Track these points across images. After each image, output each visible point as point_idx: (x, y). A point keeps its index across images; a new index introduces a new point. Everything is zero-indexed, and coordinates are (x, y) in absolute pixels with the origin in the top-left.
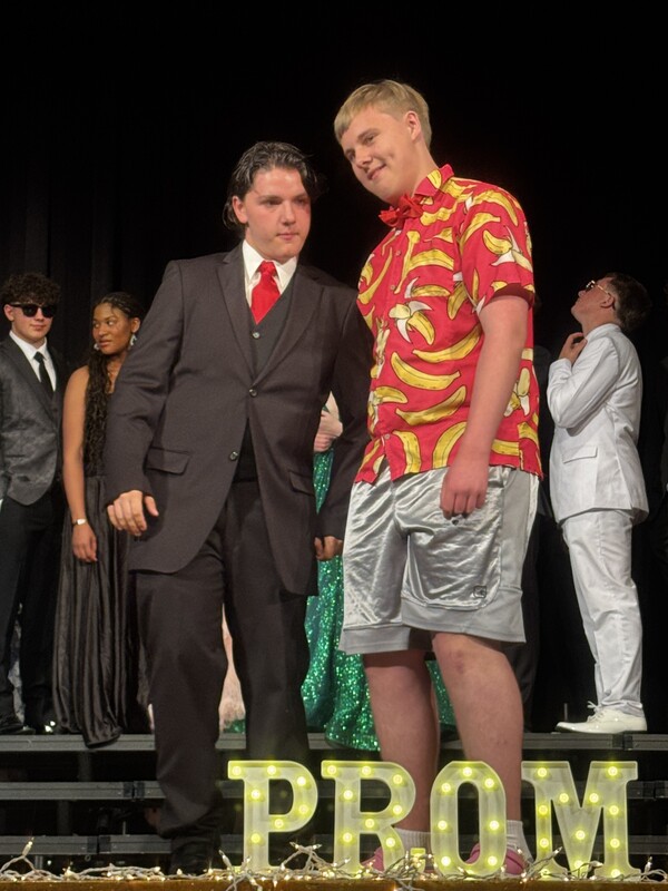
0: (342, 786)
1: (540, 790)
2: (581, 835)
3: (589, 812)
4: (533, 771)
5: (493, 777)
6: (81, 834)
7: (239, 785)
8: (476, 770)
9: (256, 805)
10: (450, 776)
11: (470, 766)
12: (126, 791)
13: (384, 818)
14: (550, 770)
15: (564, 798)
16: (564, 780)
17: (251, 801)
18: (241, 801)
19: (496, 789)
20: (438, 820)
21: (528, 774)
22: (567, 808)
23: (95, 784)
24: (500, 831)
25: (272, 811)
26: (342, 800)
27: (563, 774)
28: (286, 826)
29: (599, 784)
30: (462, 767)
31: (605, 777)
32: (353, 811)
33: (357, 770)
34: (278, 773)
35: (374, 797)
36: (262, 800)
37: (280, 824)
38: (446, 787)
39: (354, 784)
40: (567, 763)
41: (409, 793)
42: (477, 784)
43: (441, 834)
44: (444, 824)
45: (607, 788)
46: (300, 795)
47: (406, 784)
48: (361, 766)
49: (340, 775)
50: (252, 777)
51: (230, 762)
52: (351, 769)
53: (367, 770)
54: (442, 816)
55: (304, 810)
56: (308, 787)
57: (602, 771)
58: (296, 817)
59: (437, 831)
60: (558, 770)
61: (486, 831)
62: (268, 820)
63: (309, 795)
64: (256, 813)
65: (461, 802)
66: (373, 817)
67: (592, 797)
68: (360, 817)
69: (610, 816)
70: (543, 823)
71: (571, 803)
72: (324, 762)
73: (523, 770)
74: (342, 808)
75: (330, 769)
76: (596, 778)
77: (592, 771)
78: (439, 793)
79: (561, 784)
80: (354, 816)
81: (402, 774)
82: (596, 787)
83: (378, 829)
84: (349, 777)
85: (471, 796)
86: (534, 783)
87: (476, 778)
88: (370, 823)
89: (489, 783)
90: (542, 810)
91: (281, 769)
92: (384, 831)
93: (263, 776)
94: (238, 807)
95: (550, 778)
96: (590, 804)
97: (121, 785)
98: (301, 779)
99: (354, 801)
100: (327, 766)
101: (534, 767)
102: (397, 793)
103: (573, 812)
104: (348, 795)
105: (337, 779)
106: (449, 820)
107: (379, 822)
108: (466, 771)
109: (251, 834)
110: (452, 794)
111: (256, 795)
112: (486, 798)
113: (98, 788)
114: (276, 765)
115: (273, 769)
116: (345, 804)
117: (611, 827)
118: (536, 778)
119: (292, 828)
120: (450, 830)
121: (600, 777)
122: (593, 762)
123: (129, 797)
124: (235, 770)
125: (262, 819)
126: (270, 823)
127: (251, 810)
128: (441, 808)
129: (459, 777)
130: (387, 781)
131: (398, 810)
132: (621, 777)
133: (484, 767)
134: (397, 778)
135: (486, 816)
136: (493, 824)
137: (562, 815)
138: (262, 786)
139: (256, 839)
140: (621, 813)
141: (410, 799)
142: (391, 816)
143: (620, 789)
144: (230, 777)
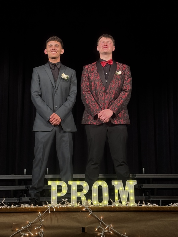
0: (73, 186)
1: (116, 187)
2: (124, 197)
3: (126, 191)
5: (106, 184)
6: (16, 197)
7: (50, 186)
8: (102, 183)
9: (54, 190)
10: (96, 184)
12: (26, 188)
13: (82, 193)
14: (118, 182)
15: (121, 188)
16: (121, 185)
17: (53, 190)
18: (51, 190)
19: (106, 187)
20: (93, 194)
21: (113, 183)
23: (19, 186)
24: (107, 196)
25: (57, 192)
26: (73, 189)
27: (121, 183)
28: (61, 195)
31: (130, 184)
32: (75, 191)
33: (76, 183)
34: (59, 183)
35: (80, 189)
36: (55, 190)
37: (59, 195)
38: (95, 186)
39: (75, 186)
40: (121, 181)
42: (102, 186)
44: (95, 194)
45: (130, 186)
46: (64, 188)
47: (87, 186)
48: (77, 182)
50: (53, 185)
52: (75, 183)
53: (78, 183)
55: (64, 192)
56: (66, 187)
57: (129, 182)
58: (63, 193)
59: (94, 196)
61: (104, 196)
62: (57, 194)
65: (99, 189)
66: (79, 193)
67: (127, 188)
68: (77, 193)
69: (131, 192)
70: (116, 194)
71: (122, 190)
73: (112, 182)
74: (73, 192)
75: (70, 183)
76: (128, 184)
77: (127, 183)
78: (94, 188)
79: (120, 185)
80: (75, 193)
82: (127, 186)
83: (81, 195)
85: (101, 188)
86: (114, 185)
87: (102, 184)
88: (79, 194)
89: (105, 185)
90: (116, 191)
92: (82, 196)
93: (56, 184)
94: (50, 191)
95: (118, 184)
96: (126, 190)
97: (25, 186)
98: (64, 185)
99: (75, 190)
101: (114, 182)
102: (85, 188)
103: (123, 191)
104: (74, 188)
105: (72, 185)
106: (96, 194)
107: (81, 194)
108: (100, 183)
109: (53, 197)
110: (97, 188)
111: (54, 189)
112: (104, 189)
113: (20, 187)
114: (58, 182)
115: (58, 183)
117: (131, 195)
118: (115, 184)
120: (96, 196)
121: (129, 184)
123: (27, 189)
124: (50, 183)
125: (55, 194)
126: (57, 195)
127: (53, 192)
128: (94, 191)
129: (98, 184)
130: (83, 185)
131: (85, 191)
132: (133, 184)
133: (103, 182)
134: (85, 184)
135: (104, 193)
136: (106, 194)
137: (120, 192)
138: (55, 186)
139: (54, 198)
140: (133, 191)
141: (87, 189)
142: (83, 193)
143: (133, 186)
144: (48, 184)
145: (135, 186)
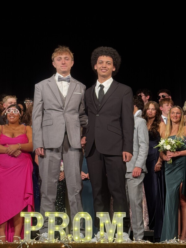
0: (50, 219)
1: (101, 219)
2: (111, 231)
3: (113, 225)
4: (99, 215)
8: (85, 215)
9: (28, 224)
10: (78, 216)
11: (83, 213)
13: (61, 227)
14: (104, 214)
15: (107, 221)
16: (107, 217)
17: (26, 222)
19: (90, 219)
21: (98, 215)
22: (108, 224)
24: (91, 230)
25: (32, 225)
26: (50, 222)
29: (116, 218)
30: (81, 213)
31: (118, 216)
33: (55, 214)
36: (29, 222)
37: (34, 228)
38: (77, 219)
39: (53, 218)
40: (108, 213)
41: (67, 220)
42: (85, 218)
43: (75, 231)
44: (76, 228)
45: (118, 219)
46: (39, 221)
47: (67, 218)
49: (50, 216)
50: (27, 216)
51: (21, 212)
52: (53, 214)
53: (57, 214)
54: (76, 226)
55: (40, 225)
56: (41, 219)
57: (117, 215)
58: (38, 227)
59: (75, 230)
60: (106, 214)
61: (87, 230)
62: (31, 227)
63: (42, 221)
64: (27, 226)
66: (58, 227)
67: (114, 221)
68: (55, 227)
69: (119, 226)
70: (102, 228)
71: (109, 223)
72: (45, 212)
73: (97, 214)
74: (50, 225)
75: (47, 214)
77: (114, 215)
78: (75, 220)
79: (106, 218)
80: (53, 226)
81: (66, 215)
84: (52, 216)
87: (85, 216)
88: (57, 228)
89: (88, 218)
90: (101, 225)
91: (34, 214)
92: (61, 230)
93: (30, 216)
95: (104, 216)
96: (114, 223)
98: (39, 217)
99: (53, 222)
100: (46, 213)
102: (64, 220)
103: (109, 225)
104: (52, 221)
106: (78, 227)
107: (59, 228)
108: (83, 215)
111: (28, 221)
112: (87, 222)
115: (32, 214)
116: (51, 223)
117: (119, 229)
118: (100, 216)
119: (37, 230)
120: (78, 230)
121: (116, 216)
122: (115, 212)
124: (22, 214)
125: (29, 227)
128: (76, 224)
129: (81, 216)
130: (62, 217)
131: (65, 225)
132: (121, 216)
133: (87, 214)
134: (64, 216)
135: (87, 226)
136: (89, 228)
137: (107, 226)
138: (29, 218)
139: (27, 232)
140: (122, 225)
141: (68, 222)
142: (63, 226)
143: (121, 219)
144: (21, 216)
145: (124, 218)
